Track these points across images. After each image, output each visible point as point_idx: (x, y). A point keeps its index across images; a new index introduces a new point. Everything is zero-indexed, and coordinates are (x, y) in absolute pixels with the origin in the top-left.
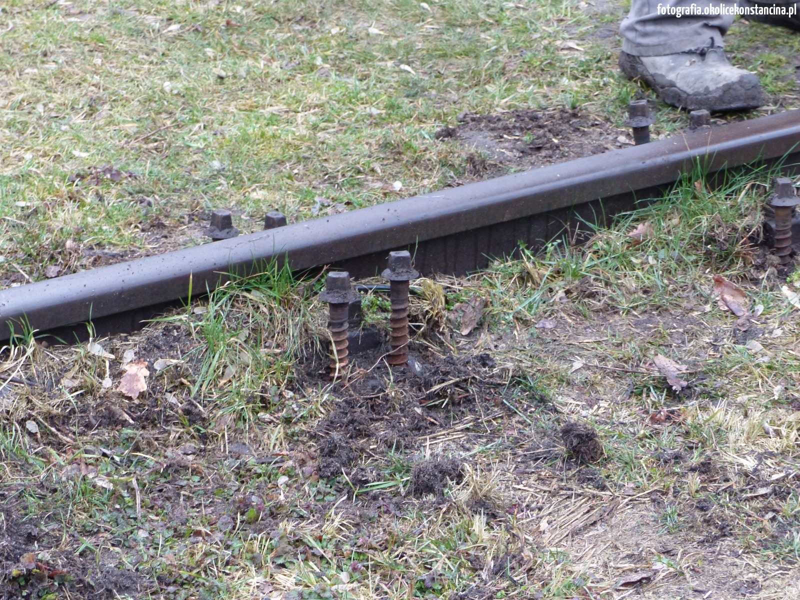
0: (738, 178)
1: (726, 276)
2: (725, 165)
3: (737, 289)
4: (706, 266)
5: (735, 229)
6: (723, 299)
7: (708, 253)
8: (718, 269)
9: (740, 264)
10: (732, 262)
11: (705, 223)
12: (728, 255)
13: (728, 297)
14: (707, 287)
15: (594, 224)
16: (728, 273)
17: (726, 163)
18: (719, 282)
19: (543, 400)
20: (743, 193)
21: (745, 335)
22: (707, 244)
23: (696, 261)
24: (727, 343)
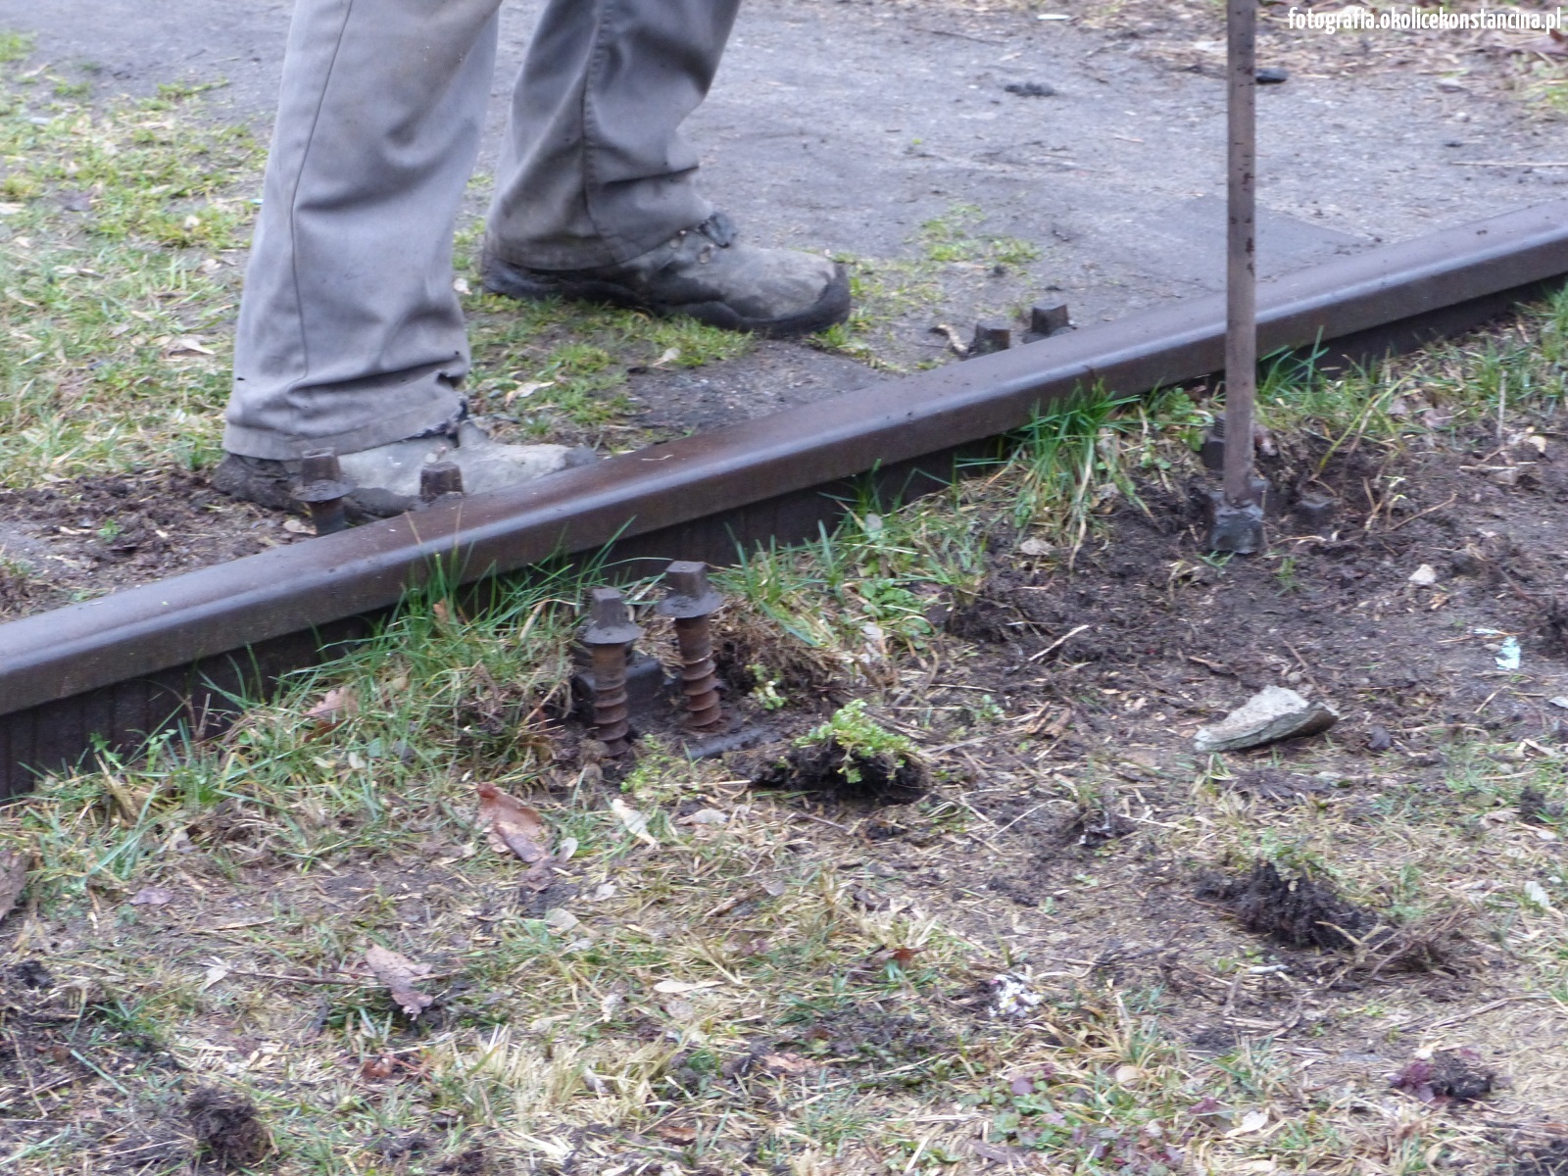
0: (518, 592)
1: (503, 785)
2: (492, 568)
3: (524, 810)
4: (462, 768)
5: (516, 693)
6: (498, 831)
7: (466, 742)
8: (485, 773)
9: (529, 759)
10: (513, 757)
11: (456, 684)
12: (504, 743)
13: (507, 827)
14: (465, 808)
15: (239, 694)
16: (505, 779)
17: (493, 564)
18: (488, 797)
19: (149, 1047)
20: (530, 620)
21: (541, 898)
22: (462, 724)
23: (443, 759)
24: (509, 915)
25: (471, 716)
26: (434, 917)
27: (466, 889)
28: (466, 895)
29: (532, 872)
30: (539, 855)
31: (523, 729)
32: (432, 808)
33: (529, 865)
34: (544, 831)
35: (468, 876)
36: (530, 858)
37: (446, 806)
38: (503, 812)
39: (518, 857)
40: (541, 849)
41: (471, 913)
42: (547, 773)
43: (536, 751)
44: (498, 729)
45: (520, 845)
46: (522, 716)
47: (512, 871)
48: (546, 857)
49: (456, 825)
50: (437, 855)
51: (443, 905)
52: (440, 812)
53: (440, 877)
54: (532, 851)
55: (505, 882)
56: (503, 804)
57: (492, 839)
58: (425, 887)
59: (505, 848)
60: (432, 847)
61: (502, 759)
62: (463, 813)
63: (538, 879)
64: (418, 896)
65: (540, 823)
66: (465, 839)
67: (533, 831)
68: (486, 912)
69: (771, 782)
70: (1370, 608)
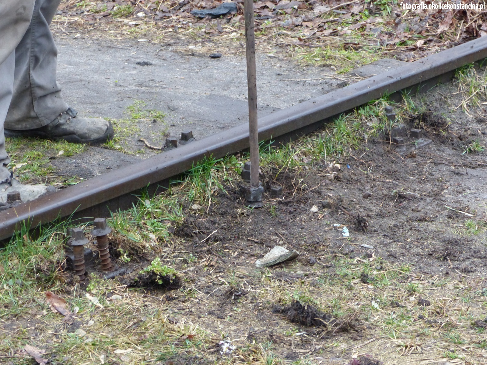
0: (47, 231)
3: (60, 299)
4: (38, 287)
5: (52, 262)
6: (53, 306)
7: (38, 279)
8: (45, 288)
9: (58, 283)
10: (53, 282)
11: (33, 260)
12: (50, 279)
13: (55, 304)
14: (41, 299)
16: (53, 289)
17: (40, 222)
18: (49, 295)
20: (51, 239)
22: (37, 273)
23: (32, 285)
24: (63, 332)
25: (39, 270)
26: (40, 334)
27: (47, 325)
28: (48, 327)
29: (66, 318)
30: (67, 313)
31: (55, 274)
32: (31, 300)
33: (64, 316)
34: (67, 305)
35: (46, 321)
36: (65, 314)
37: (36, 299)
38: (54, 300)
39: (61, 314)
40: (67, 311)
41: (51, 332)
42: (64, 287)
43: (60, 280)
44: (48, 274)
45: (61, 310)
46: (55, 270)
47: (59, 318)
48: (70, 313)
49: (39, 305)
50: (36, 315)
51: (42, 330)
52: (34, 301)
53: (38, 322)
54: (65, 312)
55: (58, 322)
56: (53, 297)
57: (52, 309)
58: (35, 325)
59: (56, 311)
60: (34, 312)
61: (50, 283)
62: (41, 301)
63: (69, 320)
64: (33, 328)
65: (66, 303)
66: (43, 309)
67: (63, 305)
68: (56, 332)
69: (133, 285)
70: (300, 220)
